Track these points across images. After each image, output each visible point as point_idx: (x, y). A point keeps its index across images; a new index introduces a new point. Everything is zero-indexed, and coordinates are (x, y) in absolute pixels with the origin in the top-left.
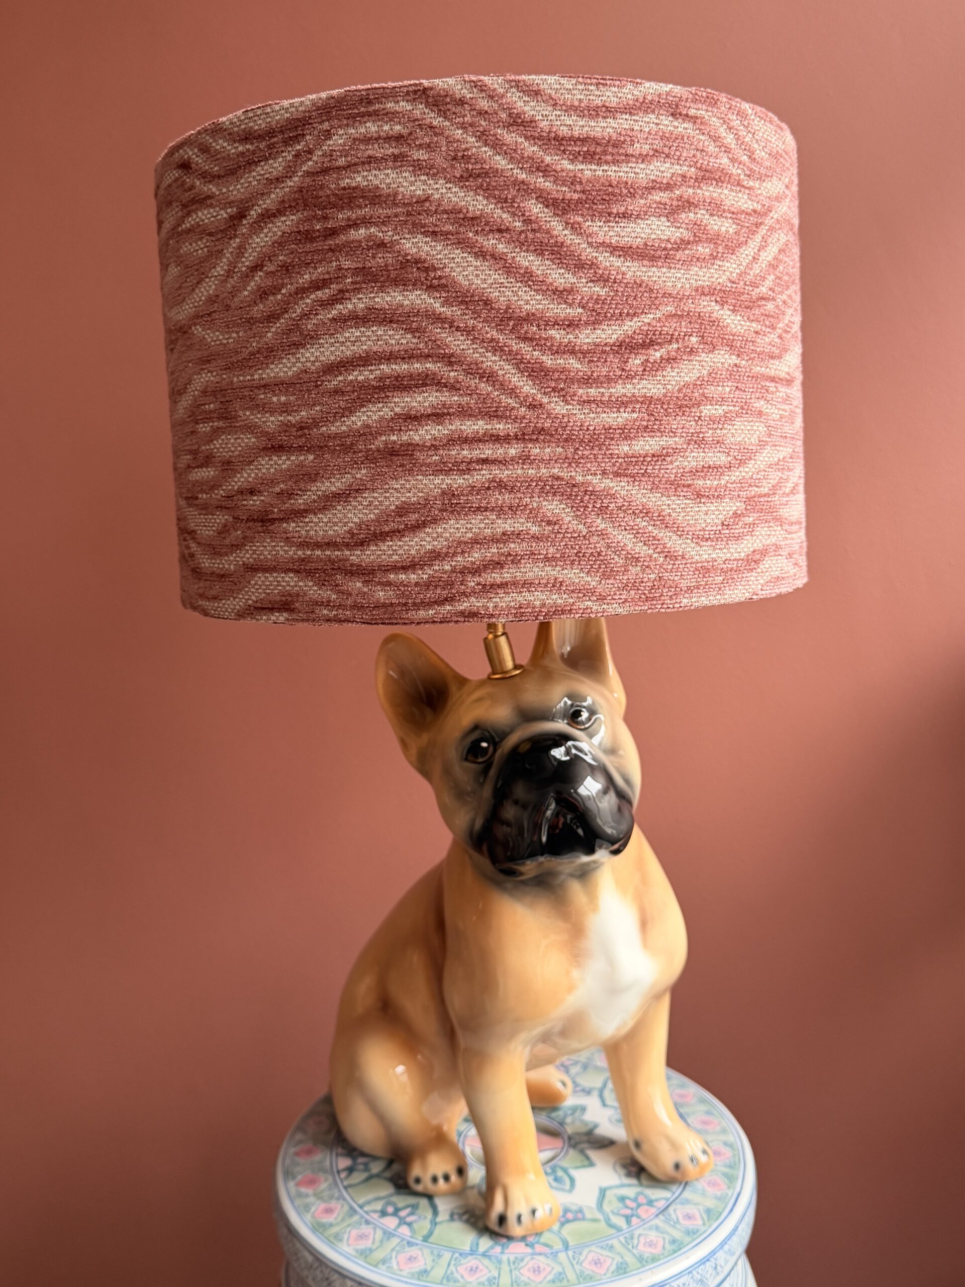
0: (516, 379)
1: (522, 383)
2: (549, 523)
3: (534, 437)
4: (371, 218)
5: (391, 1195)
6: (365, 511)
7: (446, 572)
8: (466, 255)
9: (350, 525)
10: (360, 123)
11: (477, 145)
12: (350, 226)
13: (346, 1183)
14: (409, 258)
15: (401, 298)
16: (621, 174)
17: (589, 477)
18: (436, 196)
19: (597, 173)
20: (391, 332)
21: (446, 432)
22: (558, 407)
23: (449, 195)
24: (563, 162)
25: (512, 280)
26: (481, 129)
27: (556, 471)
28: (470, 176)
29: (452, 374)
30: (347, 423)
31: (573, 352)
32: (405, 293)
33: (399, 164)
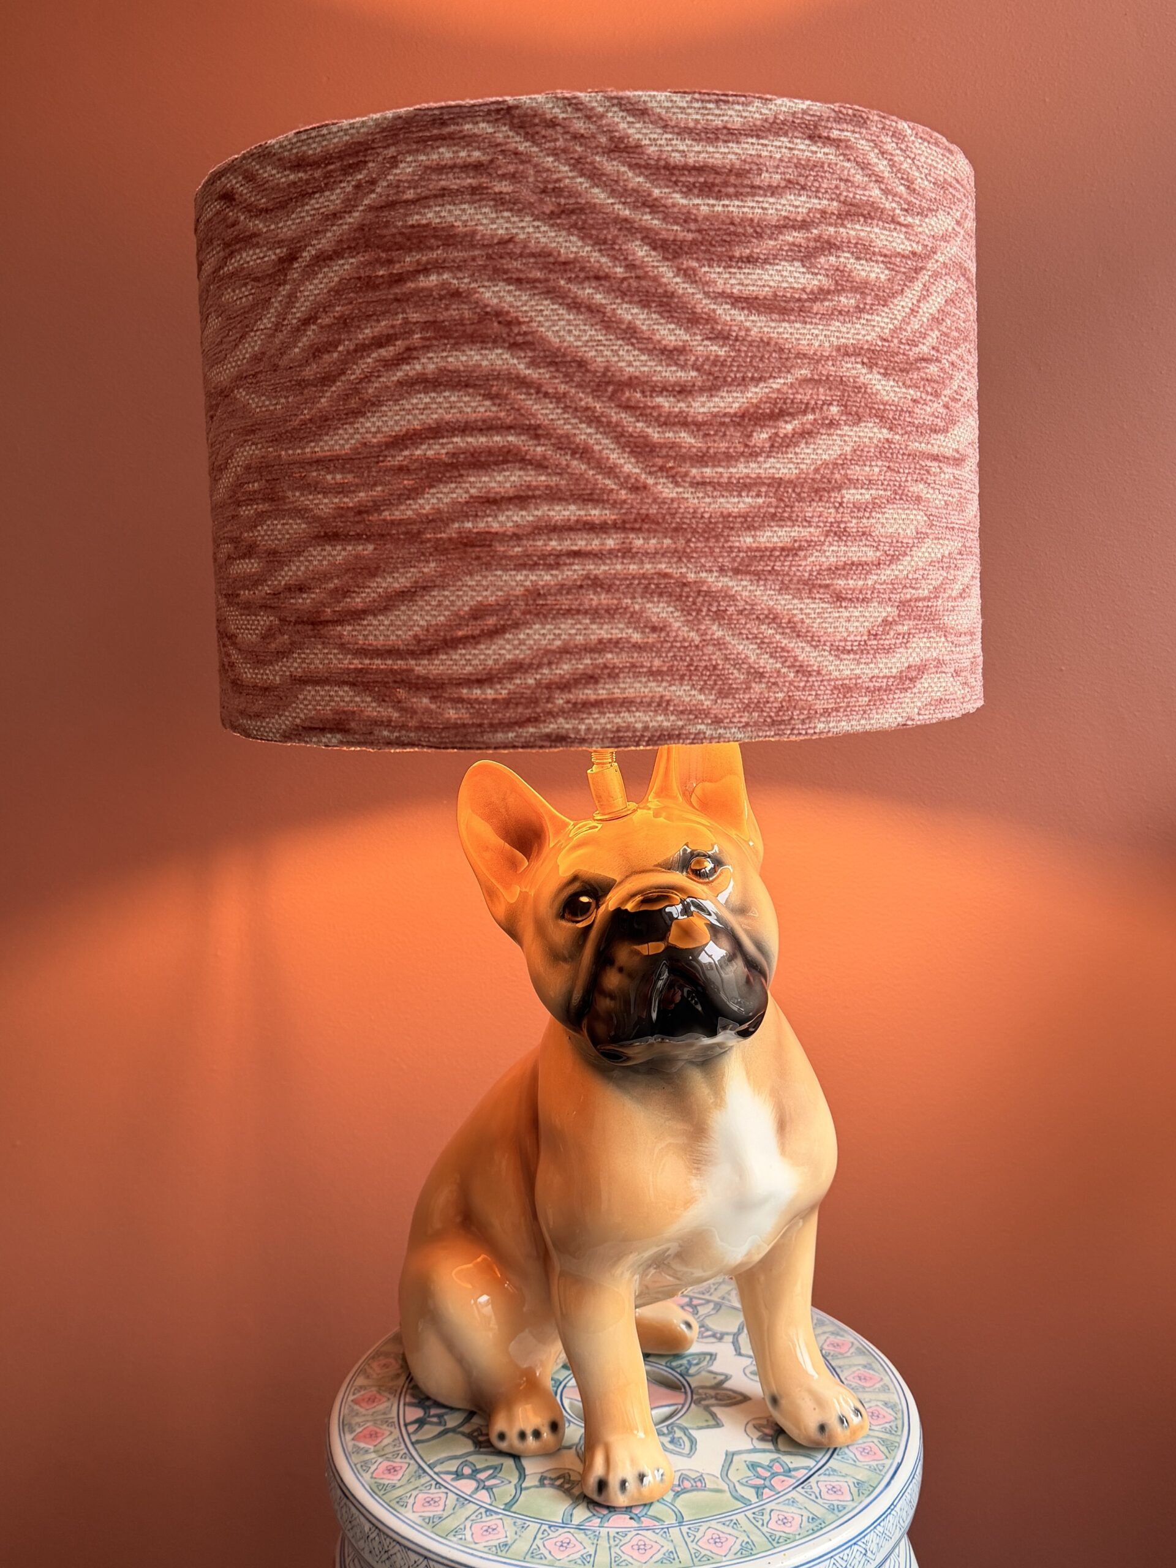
0: (615, 456)
1: (622, 461)
2: (654, 629)
3: (637, 526)
4: (444, 261)
5: (469, 1454)
6: (434, 613)
7: (528, 688)
8: (556, 307)
9: (416, 628)
10: (433, 148)
11: (570, 174)
12: (418, 272)
13: (414, 1438)
14: (488, 309)
15: (478, 357)
16: (746, 210)
17: (704, 575)
18: (522, 236)
19: (716, 209)
20: (466, 399)
21: (531, 518)
22: (667, 490)
23: (538, 235)
24: (674, 195)
25: (612, 337)
26: (576, 156)
27: (663, 566)
28: (563, 212)
29: (539, 449)
30: (414, 507)
31: (685, 424)
32: (483, 352)
33: (478, 197)
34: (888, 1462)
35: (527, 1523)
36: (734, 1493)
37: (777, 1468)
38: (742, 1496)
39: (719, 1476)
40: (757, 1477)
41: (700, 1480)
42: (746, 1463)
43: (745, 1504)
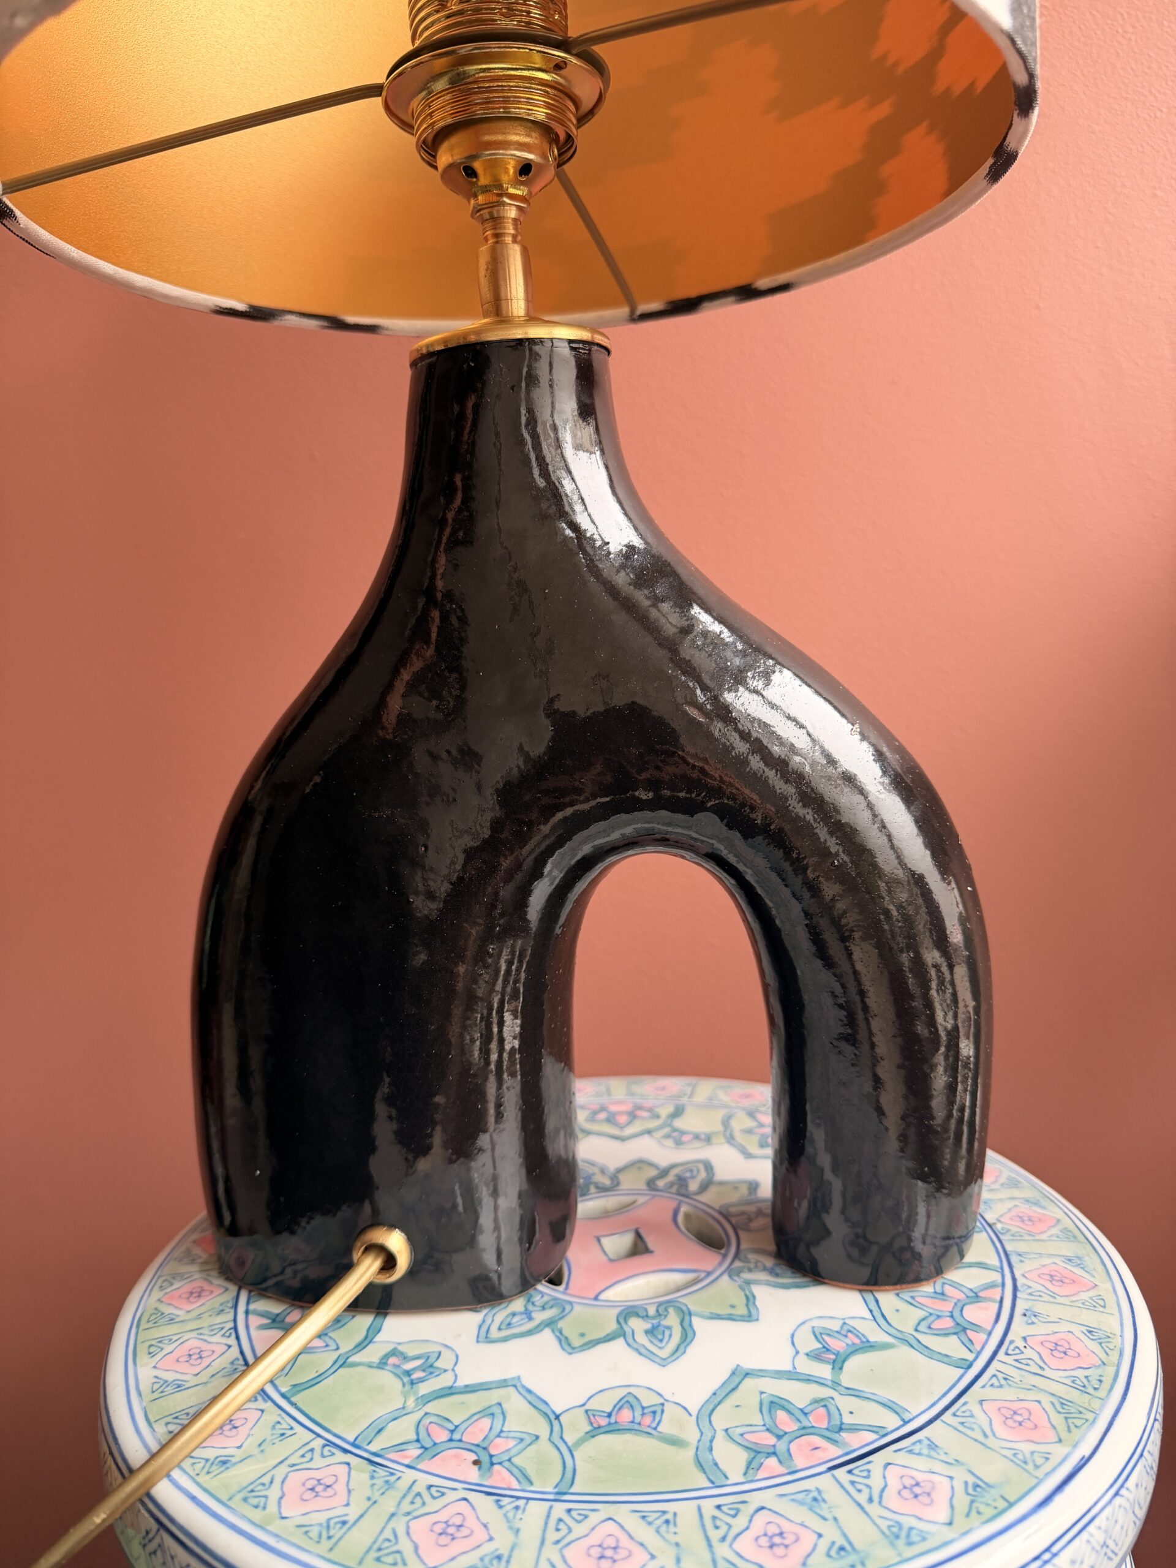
34: (1059, 1451)
35: (298, 1428)
36: (704, 1456)
37: (817, 1418)
38: (716, 1464)
39: (694, 1412)
40: (768, 1430)
41: (654, 1413)
42: (764, 1396)
43: (712, 1482)
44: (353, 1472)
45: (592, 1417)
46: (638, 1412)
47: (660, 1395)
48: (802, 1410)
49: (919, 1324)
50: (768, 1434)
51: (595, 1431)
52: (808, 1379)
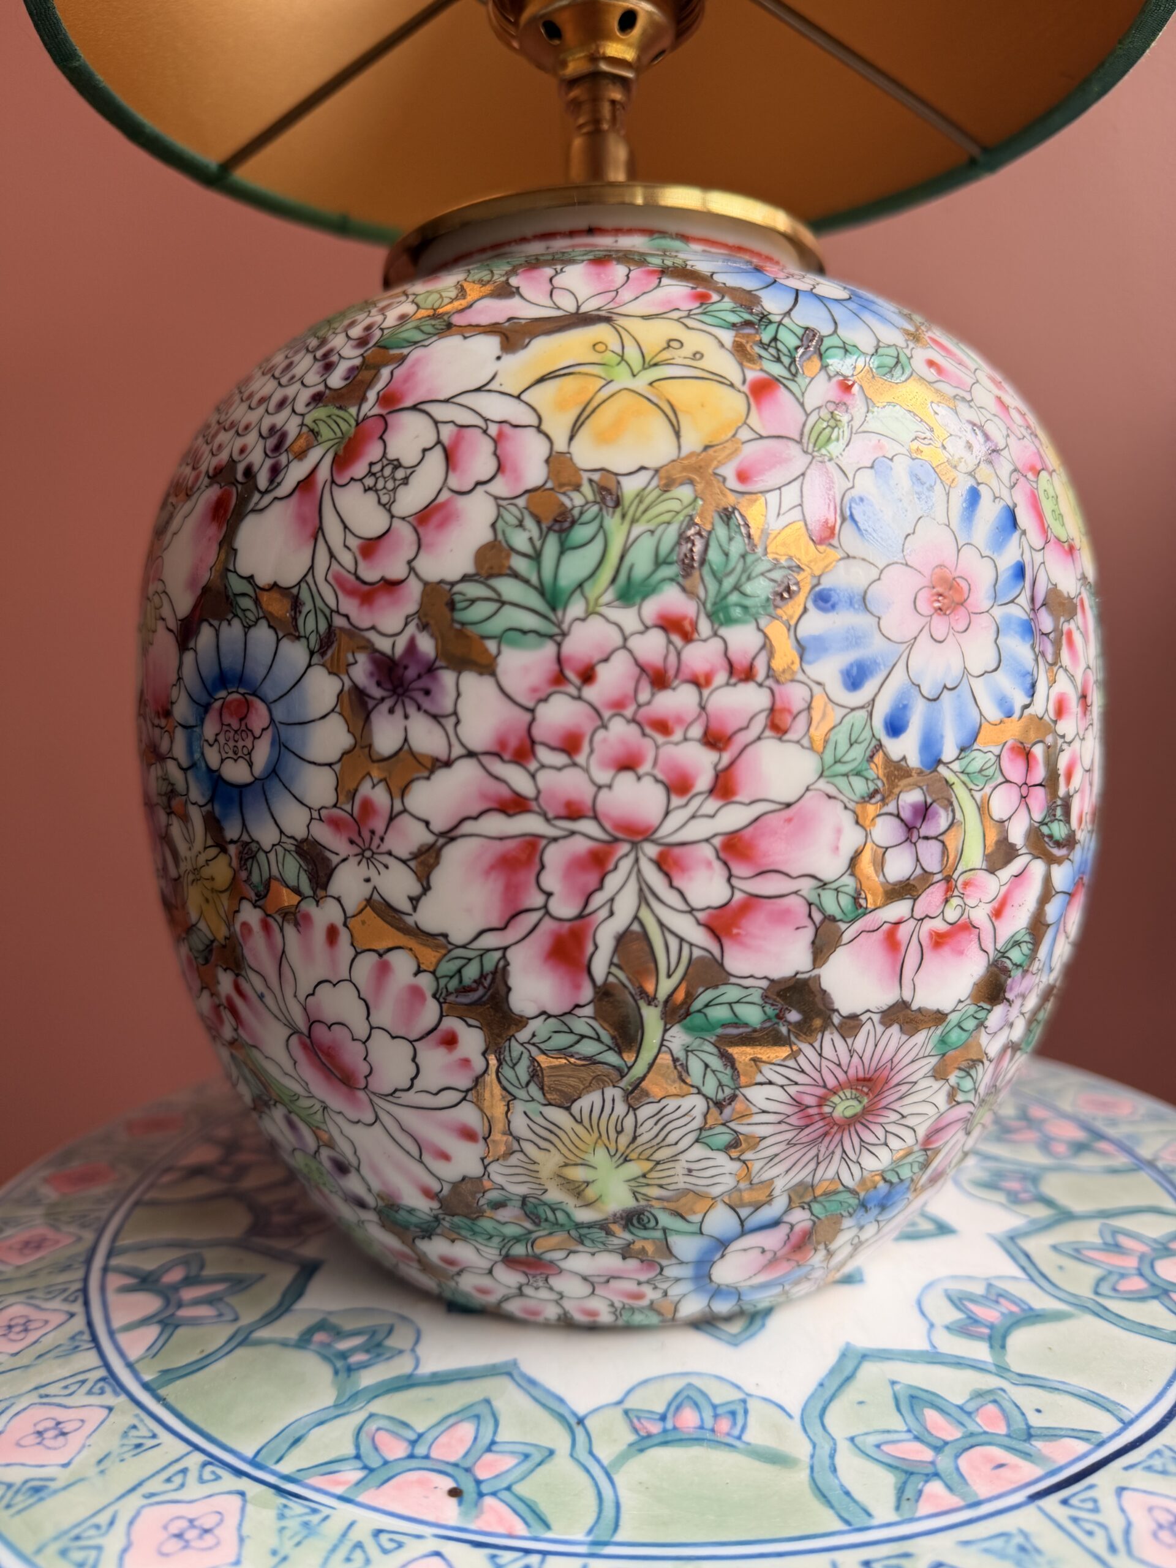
5: (217, 1244)
13: (149, 1196)
35: (164, 1436)
36: (825, 1479)
37: (989, 1420)
38: (847, 1493)
39: (796, 1412)
40: (917, 1438)
41: (733, 1414)
42: (897, 1387)
43: (847, 1522)
44: (250, 1508)
45: (635, 1421)
46: (708, 1414)
47: (738, 1388)
48: (961, 1408)
49: (1097, 1285)
50: (917, 1446)
51: (642, 1443)
52: (959, 1363)
